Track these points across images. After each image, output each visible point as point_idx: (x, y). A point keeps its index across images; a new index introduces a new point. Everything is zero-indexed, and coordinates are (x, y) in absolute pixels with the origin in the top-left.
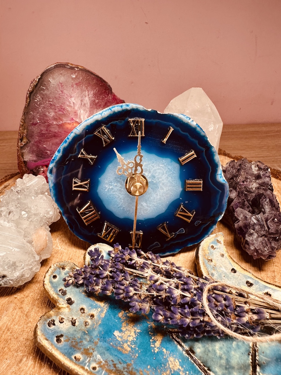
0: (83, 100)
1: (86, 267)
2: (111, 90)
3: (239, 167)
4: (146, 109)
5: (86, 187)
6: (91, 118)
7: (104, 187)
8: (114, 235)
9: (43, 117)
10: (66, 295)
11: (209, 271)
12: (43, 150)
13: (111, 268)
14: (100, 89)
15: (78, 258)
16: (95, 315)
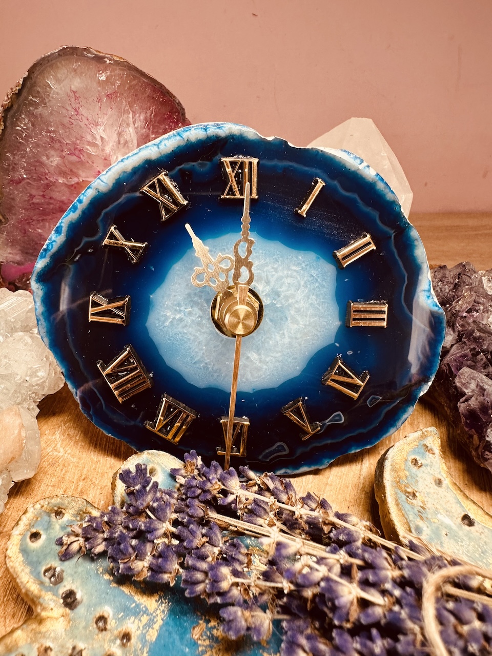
0: (123, 133)
1: (114, 511)
2: (184, 114)
3: (457, 280)
4: (263, 137)
5: (121, 314)
6: (134, 155)
7: (162, 316)
8: (184, 427)
9: (35, 166)
10: (62, 584)
11: (410, 521)
12: (36, 239)
13: (176, 512)
14: (160, 110)
15: (102, 477)
16: (133, 635)
